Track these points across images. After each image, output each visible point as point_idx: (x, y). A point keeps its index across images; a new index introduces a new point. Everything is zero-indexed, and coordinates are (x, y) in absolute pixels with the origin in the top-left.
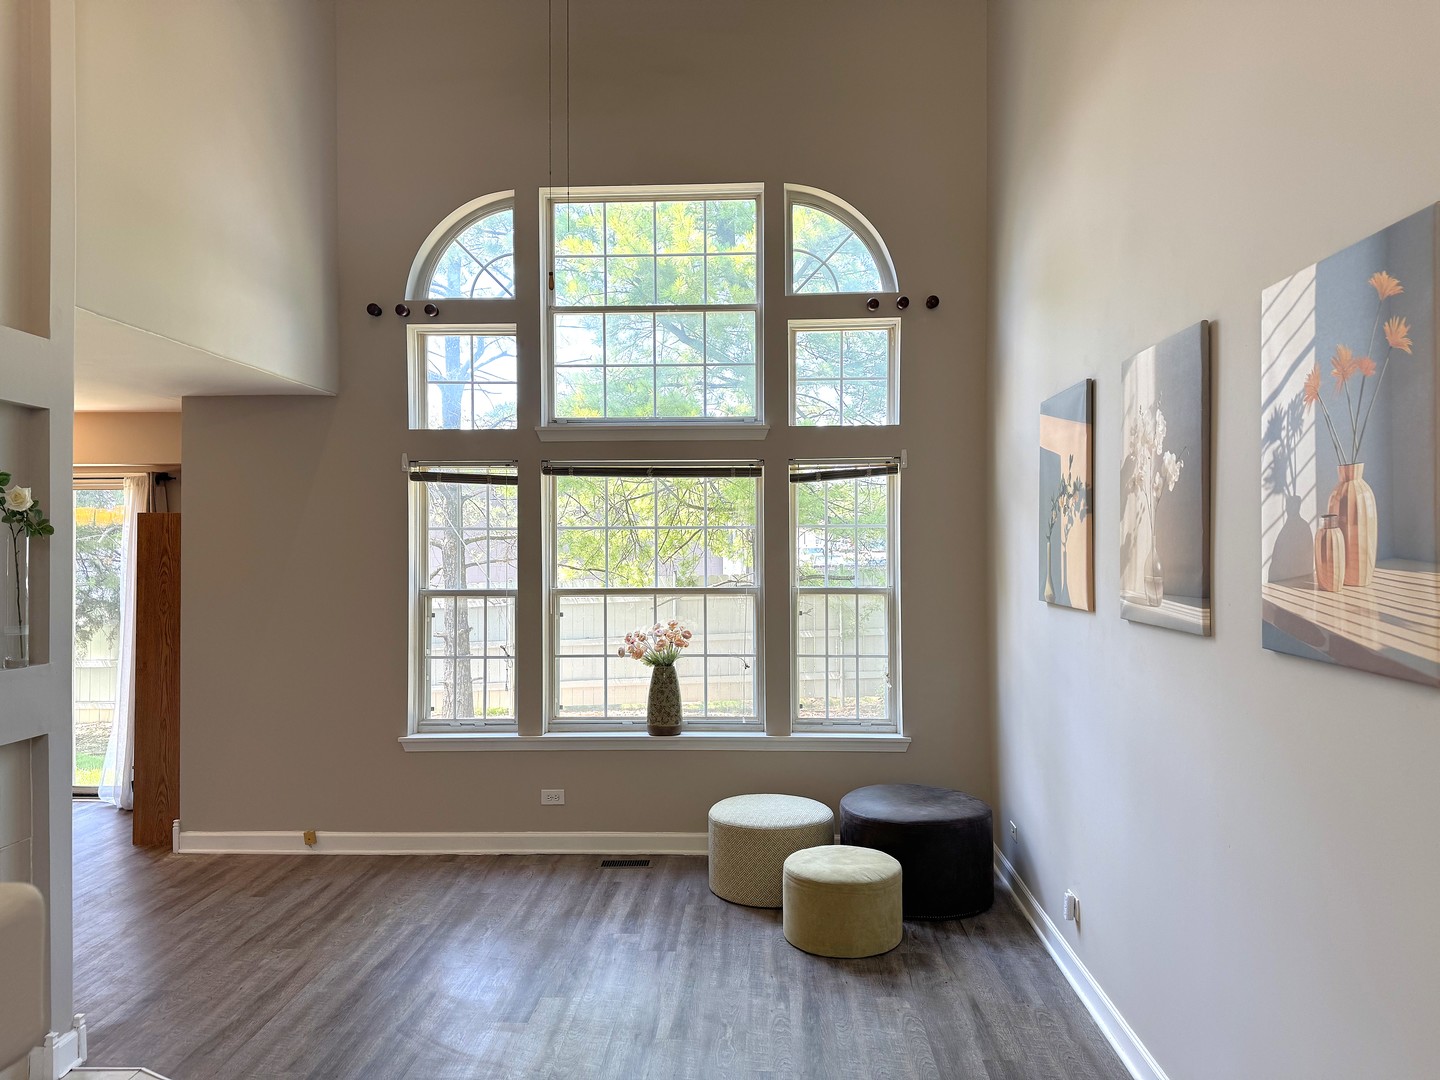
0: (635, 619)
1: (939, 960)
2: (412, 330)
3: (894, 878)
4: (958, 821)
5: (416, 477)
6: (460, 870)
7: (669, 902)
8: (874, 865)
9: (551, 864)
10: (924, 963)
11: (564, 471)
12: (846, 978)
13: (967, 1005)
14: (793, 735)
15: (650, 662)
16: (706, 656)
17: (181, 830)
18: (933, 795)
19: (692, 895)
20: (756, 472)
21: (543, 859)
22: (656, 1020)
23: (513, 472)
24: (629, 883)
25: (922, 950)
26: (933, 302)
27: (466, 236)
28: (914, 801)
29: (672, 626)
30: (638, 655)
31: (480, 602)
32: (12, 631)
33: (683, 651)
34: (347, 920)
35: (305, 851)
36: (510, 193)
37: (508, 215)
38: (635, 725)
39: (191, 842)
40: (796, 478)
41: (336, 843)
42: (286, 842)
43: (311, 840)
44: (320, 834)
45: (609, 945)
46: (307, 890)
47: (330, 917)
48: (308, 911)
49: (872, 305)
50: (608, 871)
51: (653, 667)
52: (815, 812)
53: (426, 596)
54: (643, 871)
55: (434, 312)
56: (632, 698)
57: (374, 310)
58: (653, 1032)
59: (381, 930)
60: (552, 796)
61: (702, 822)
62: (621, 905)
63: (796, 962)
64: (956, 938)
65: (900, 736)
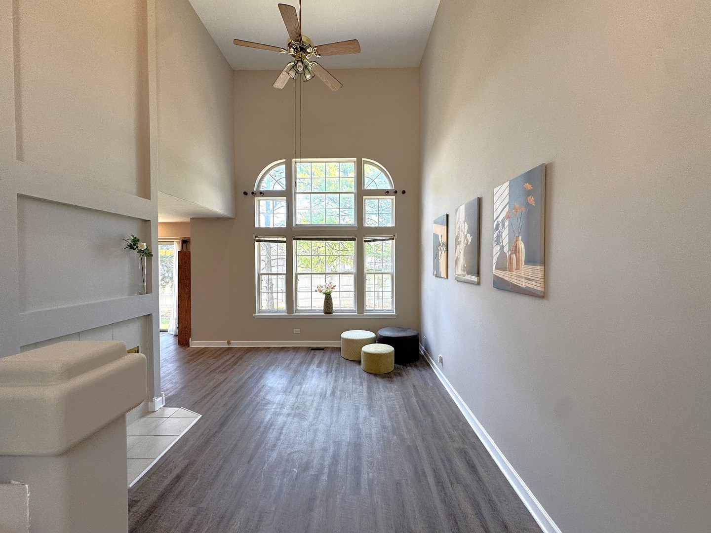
0: (319, 281)
1: (404, 374)
2: (256, 199)
3: (393, 351)
4: (410, 336)
5: (257, 241)
6: (271, 351)
7: (330, 359)
8: (386, 349)
9: (296, 349)
10: (400, 375)
11: (299, 239)
12: (379, 379)
13: (412, 386)
14: (364, 314)
15: (324, 293)
16: (340, 292)
17: (192, 341)
18: (403, 330)
19: (336, 357)
20: (354, 240)
21: (294, 348)
22: (326, 391)
23: (285, 239)
24: (319, 354)
25: (400, 371)
26: (404, 192)
27: (271, 172)
28: (398, 331)
29: (330, 283)
30: (321, 292)
31: (275, 276)
32: (141, 284)
33: (333, 290)
34: (239, 365)
35: (227, 346)
36: (284, 160)
37: (284, 166)
38: (320, 311)
39: (195, 344)
40: (365, 241)
41: (236, 344)
42: (222, 344)
43: (229, 343)
44: (231, 341)
45: (313, 371)
46: (228, 357)
47: (235, 364)
48: (229, 363)
49: (387, 193)
50: (313, 351)
51: (325, 295)
52: (371, 335)
53: (260, 275)
54: (323, 351)
55: (262, 194)
56: (319, 304)
57: (245, 193)
58: (325, 395)
59: (249, 368)
60: (297, 331)
61: (339, 338)
62: (316, 361)
63: (365, 375)
64: (408, 368)
65: (394, 314)
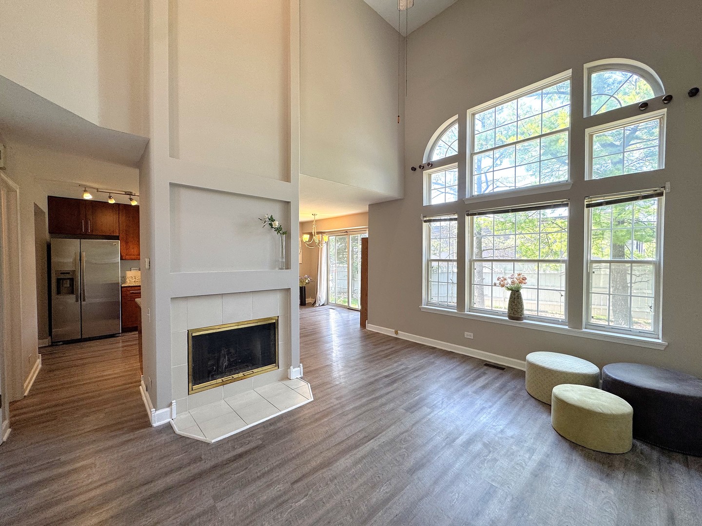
2: (426, 173)
3: (628, 415)
5: (425, 221)
6: (434, 353)
8: (619, 406)
9: (465, 359)
11: (475, 214)
12: (577, 458)
14: (584, 330)
15: (509, 289)
16: (538, 289)
17: (368, 323)
19: (515, 387)
20: (566, 205)
21: (464, 356)
22: (461, 434)
23: (456, 216)
24: (491, 374)
25: (644, 463)
26: (694, 92)
29: (519, 275)
30: (503, 286)
31: (446, 263)
34: (390, 359)
35: (395, 336)
36: (456, 117)
37: (456, 126)
38: (503, 314)
39: (370, 327)
40: (589, 206)
41: (403, 335)
42: (390, 332)
43: (396, 333)
44: (399, 332)
45: (465, 395)
46: (388, 347)
47: (385, 357)
48: (383, 353)
50: (486, 367)
51: (510, 291)
53: (430, 261)
54: (500, 371)
55: (431, 165)
56: (500, 302)
57: (414, 169)
58: (454, 440)
59: (396, 365)
60: (469, 335)
62: (481, 381)
65: (660, 341)
